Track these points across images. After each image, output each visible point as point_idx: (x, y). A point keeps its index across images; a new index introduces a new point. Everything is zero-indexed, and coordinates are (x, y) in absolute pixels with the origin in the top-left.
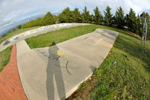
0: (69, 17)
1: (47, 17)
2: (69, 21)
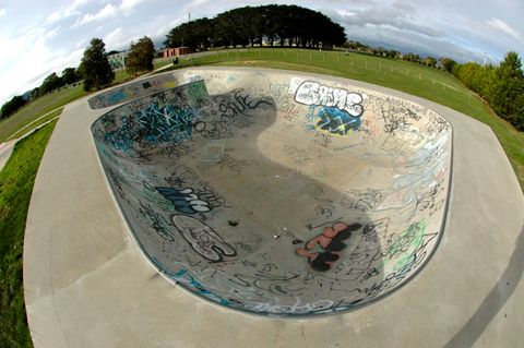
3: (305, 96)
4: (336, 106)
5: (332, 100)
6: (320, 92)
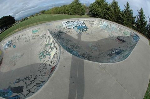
0: (105, 10)
1: (74, 5)
2: (105, 15)
3: (69, 26)
4: (79, 26)
5: (77, 24)
6: (73, 23)
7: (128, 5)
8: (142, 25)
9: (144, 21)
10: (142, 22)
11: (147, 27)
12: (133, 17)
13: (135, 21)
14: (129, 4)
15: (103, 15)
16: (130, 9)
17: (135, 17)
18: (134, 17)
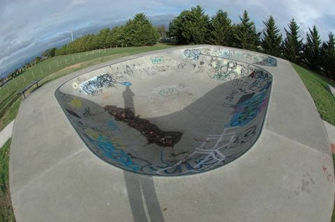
7: (246, 15)
8: (274, 44)
9: (276, 37)
10: (273, 39)
11: (283, 45)
12: (255, 35)
13: (261, 40)
14: (248, 15)
15: (202, 39)
16: (249, 22)
17: (259, 34)
18: (257, 33)
